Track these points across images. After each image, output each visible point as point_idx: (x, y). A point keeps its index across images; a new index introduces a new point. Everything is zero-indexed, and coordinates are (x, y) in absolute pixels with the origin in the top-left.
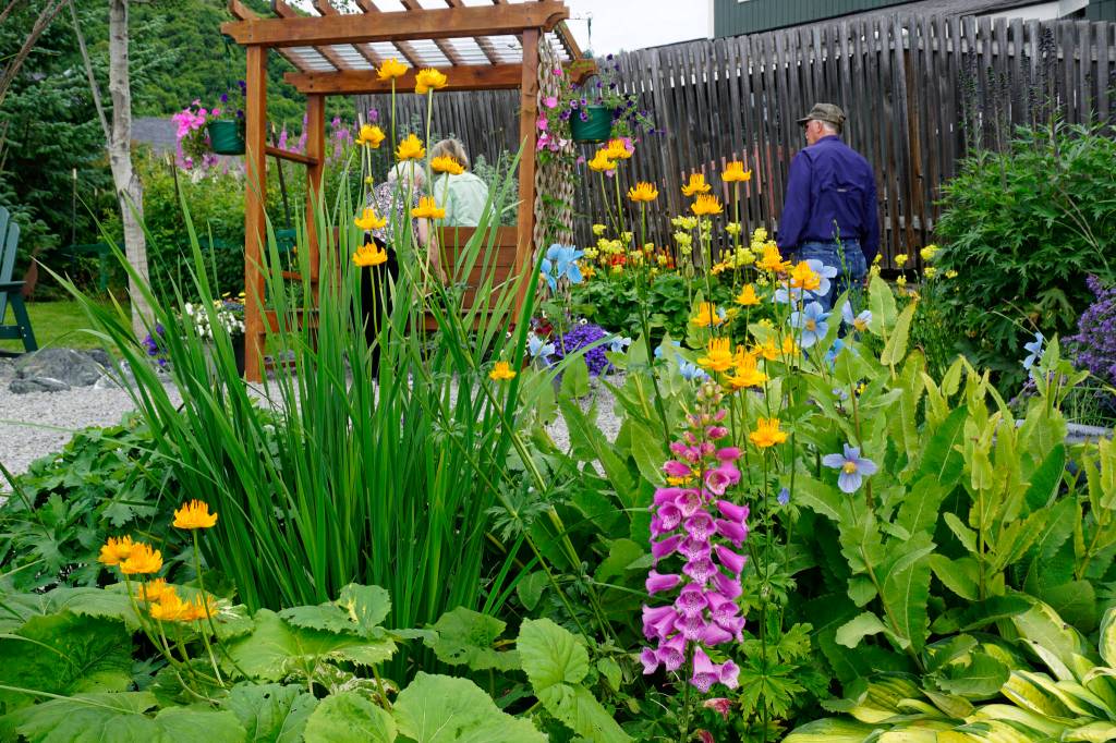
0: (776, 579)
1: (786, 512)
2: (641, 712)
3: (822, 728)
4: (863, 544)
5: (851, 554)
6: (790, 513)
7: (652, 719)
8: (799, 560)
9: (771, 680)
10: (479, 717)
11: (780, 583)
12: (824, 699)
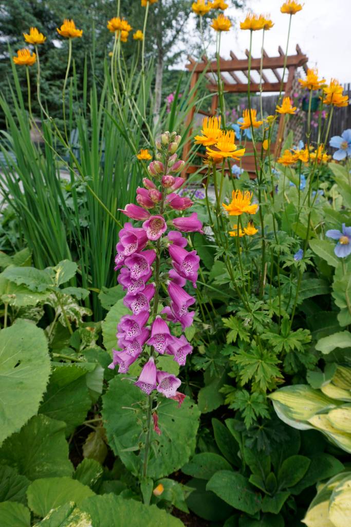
0: (258, 314)
1: (296, 266)
2: (205, 354)
3: (300, 390)
4: (347, 292)
5: (338, 296)
6: (299, 267)
7: (210, 358)
8: (319, 288)
9: (265, 365)
10: (32, 357)
11: (260, 318)
12: (311, 370)
